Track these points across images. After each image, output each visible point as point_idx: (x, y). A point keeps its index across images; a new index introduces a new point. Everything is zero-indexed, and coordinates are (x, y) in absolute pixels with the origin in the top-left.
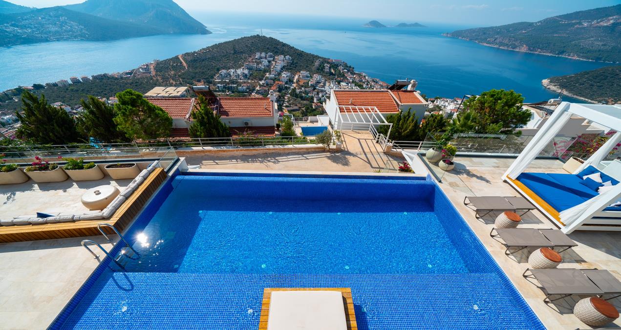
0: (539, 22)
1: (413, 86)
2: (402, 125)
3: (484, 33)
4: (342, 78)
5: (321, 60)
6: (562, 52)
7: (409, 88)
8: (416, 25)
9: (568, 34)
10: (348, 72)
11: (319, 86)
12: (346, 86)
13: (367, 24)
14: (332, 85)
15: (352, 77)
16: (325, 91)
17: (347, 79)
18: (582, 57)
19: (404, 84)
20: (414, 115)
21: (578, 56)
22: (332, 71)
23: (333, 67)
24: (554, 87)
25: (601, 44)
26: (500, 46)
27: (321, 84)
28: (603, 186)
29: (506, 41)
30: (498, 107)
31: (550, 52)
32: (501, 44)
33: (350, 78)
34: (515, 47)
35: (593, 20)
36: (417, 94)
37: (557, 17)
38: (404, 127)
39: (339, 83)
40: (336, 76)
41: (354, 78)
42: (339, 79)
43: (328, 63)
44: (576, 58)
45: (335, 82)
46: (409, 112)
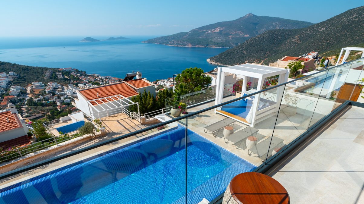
0: (190, 32)
1: (140, 75)
2: (145, 101)
3: (166, 39)
4: (78, 81)
5: (51, 70)
6: (207, 45)
7: (137, 77)
8: (121, 38)
9: (205, 36)
10: (81, 76)
11: (57, 91)
12: (84, 86)
13: (83, 40)
14: (71, 88)
15: (87, 79)
16: (66, 94)
17: (83, 81)
18: (217, 46)
19: (132, 75)
20: (150, 93)
21: (215, 46)
22: (66, 77)
23: (65, 74)
24: (213, 63)
25: (220, 40)
26: (177, 45)
27: (59, 89)
28: (253, 101)
29: (179, 43)
30: (194, 77)
31: (203, 46)
32: (178, 44)
33: (85, 79)
34: (185, 45)
35: (211, 29)
36: (144, 80)
37: (196, 29)
38: (147, 102)
39: (77, 85)
40: (72, 81)
41: (89, 79)
42: (75, 82)
43: (59, 71)
44: (214, 47)
45: (73, 85)
46: (145, 92)
